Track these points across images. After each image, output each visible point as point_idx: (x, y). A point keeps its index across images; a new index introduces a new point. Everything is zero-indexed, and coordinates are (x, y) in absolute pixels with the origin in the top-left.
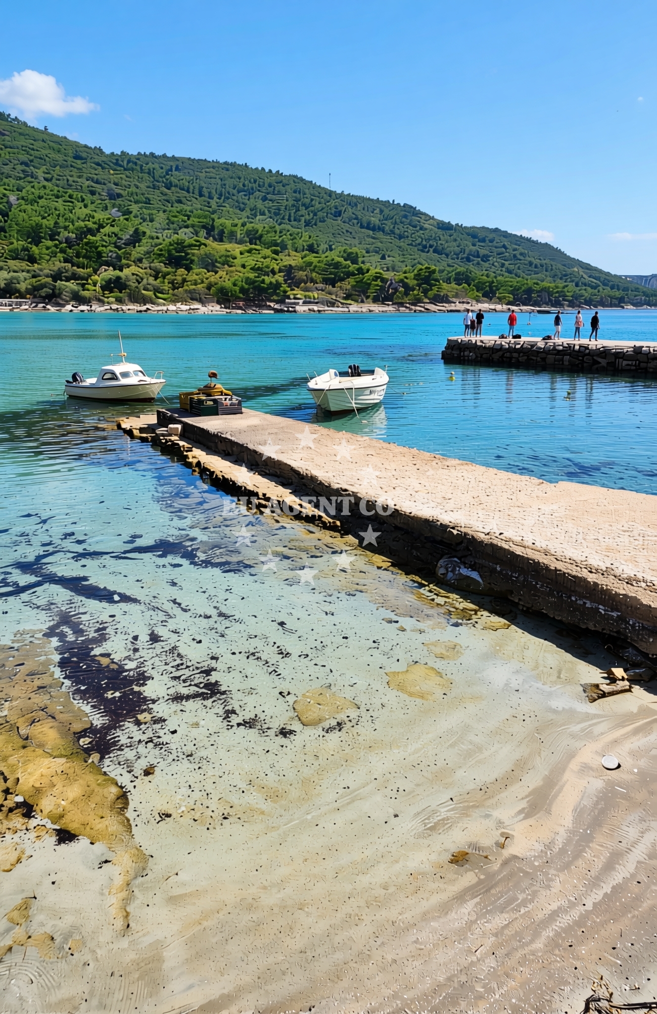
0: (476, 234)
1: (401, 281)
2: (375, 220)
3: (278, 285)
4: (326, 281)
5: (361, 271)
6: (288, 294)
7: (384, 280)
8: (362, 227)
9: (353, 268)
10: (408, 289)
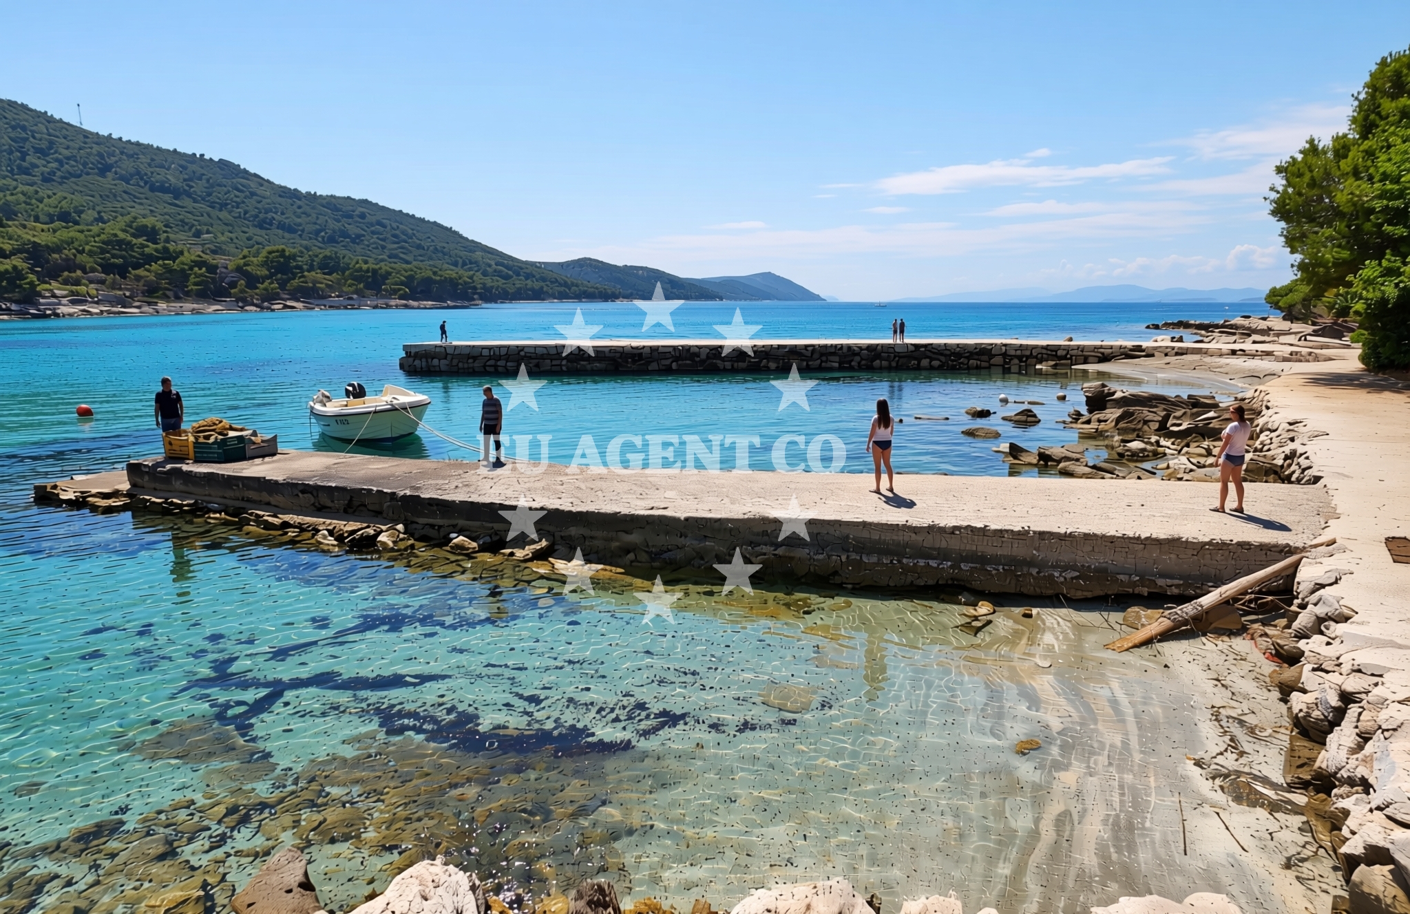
0: (335, 205)
1: (239, 269)
2: (173, 179)
3: (17, 273)
4: (107, 268)
5: (167, 254)
6: (38, 289)
7: (212, 269)
8: (152, 189)
9: (151, 248)
10: (252, 281)
